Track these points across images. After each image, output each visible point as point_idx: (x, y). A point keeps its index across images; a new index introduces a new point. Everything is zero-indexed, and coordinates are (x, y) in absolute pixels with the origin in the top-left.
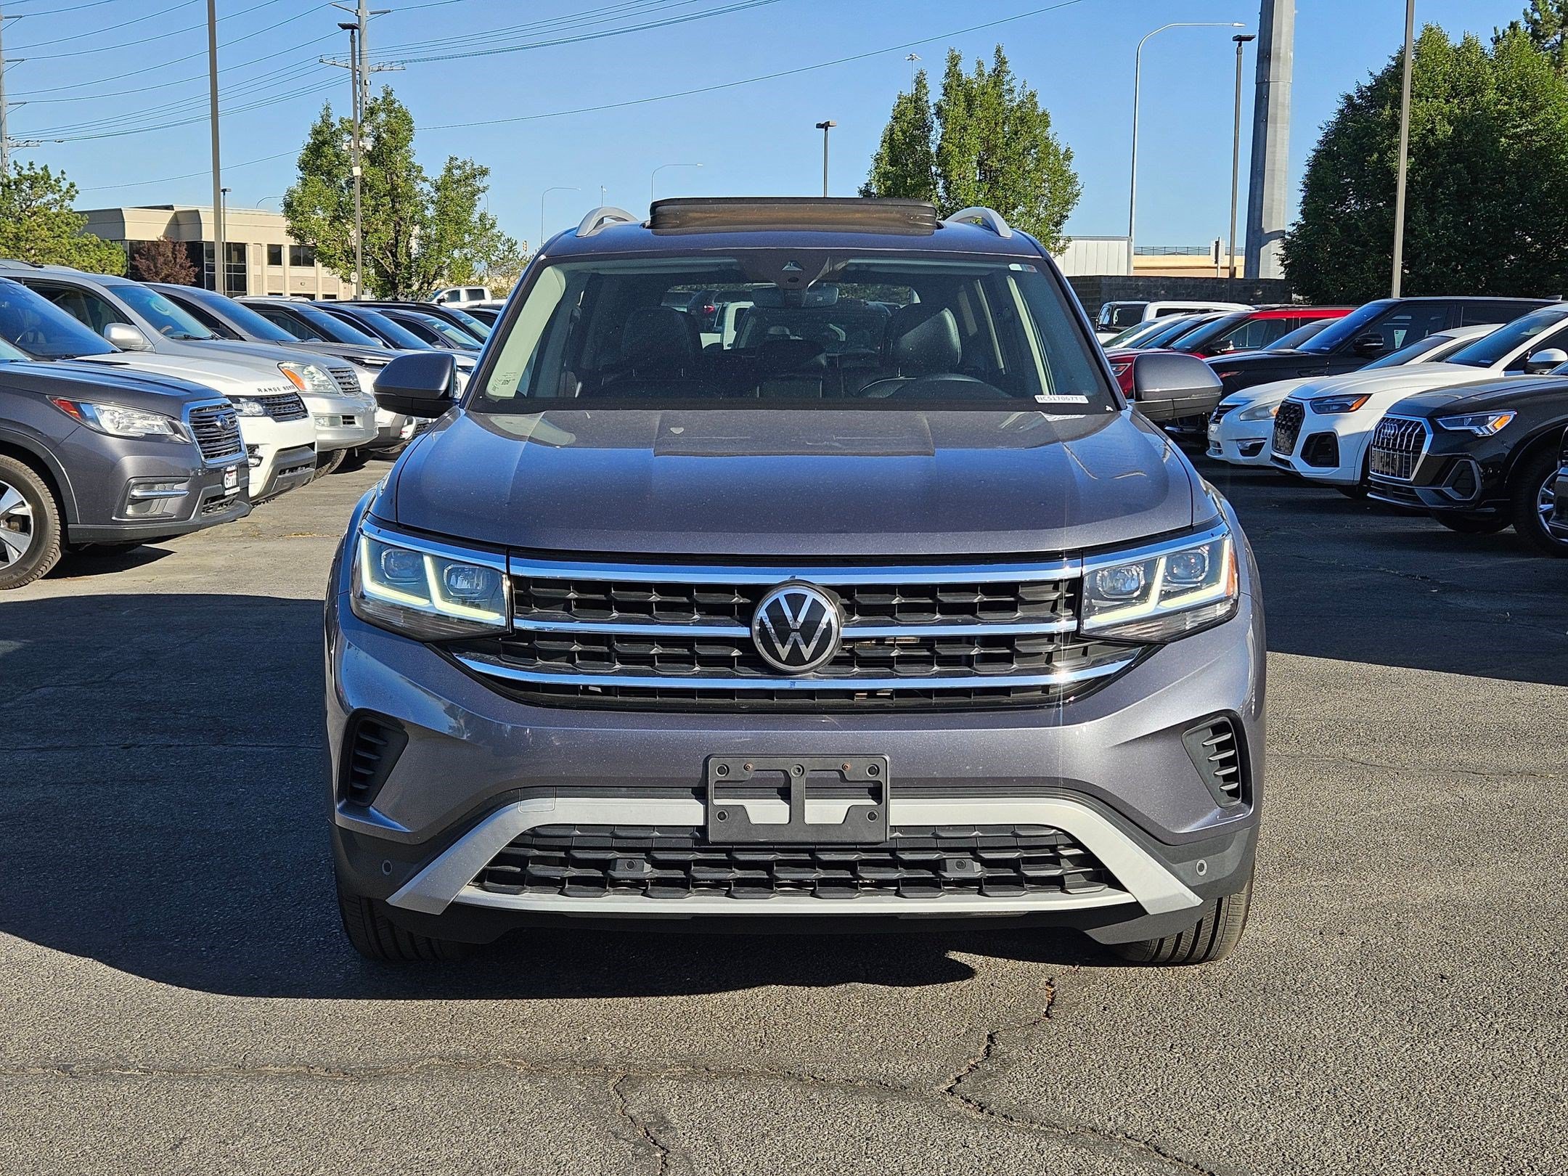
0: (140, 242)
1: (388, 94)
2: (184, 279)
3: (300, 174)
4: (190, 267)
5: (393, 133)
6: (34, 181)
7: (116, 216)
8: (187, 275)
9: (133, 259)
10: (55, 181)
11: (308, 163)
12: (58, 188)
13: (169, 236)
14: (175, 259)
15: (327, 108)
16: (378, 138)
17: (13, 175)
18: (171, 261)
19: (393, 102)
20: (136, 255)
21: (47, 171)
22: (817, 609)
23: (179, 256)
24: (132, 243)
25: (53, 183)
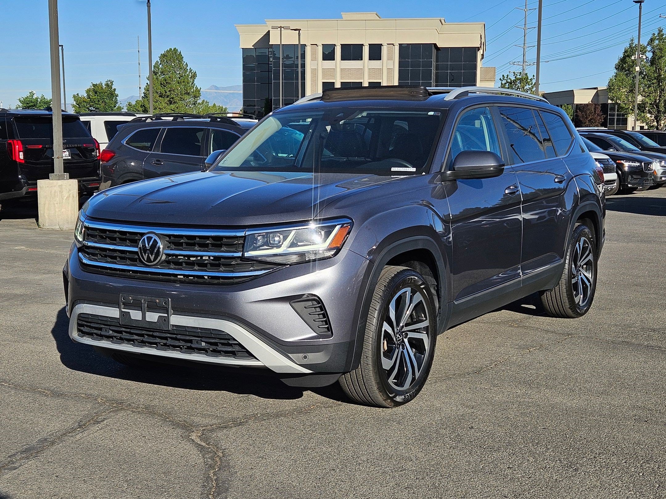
0: (581, 104)
1: (660, 31)
2: (599, 121)
3: (615, 71)
4: (602, 115)
5: (661, 49)
6: (521, 80)
7: (570, 94)
8: (600, 119)
9: (577, 112)
10: (530, 80)
11: (619, 66)
12: (531, 83)
13: (594, 101)
14: (595, 112)
15: (632, 40)
16: (653, 52)
17: (513, 78)
18: (593, 112)
19: (663, 35)
20: (578, 110)
21: (527, 76)
22: (155, 242)
23: (597, 110)
24: (577, 105)
25: (529, 80)
